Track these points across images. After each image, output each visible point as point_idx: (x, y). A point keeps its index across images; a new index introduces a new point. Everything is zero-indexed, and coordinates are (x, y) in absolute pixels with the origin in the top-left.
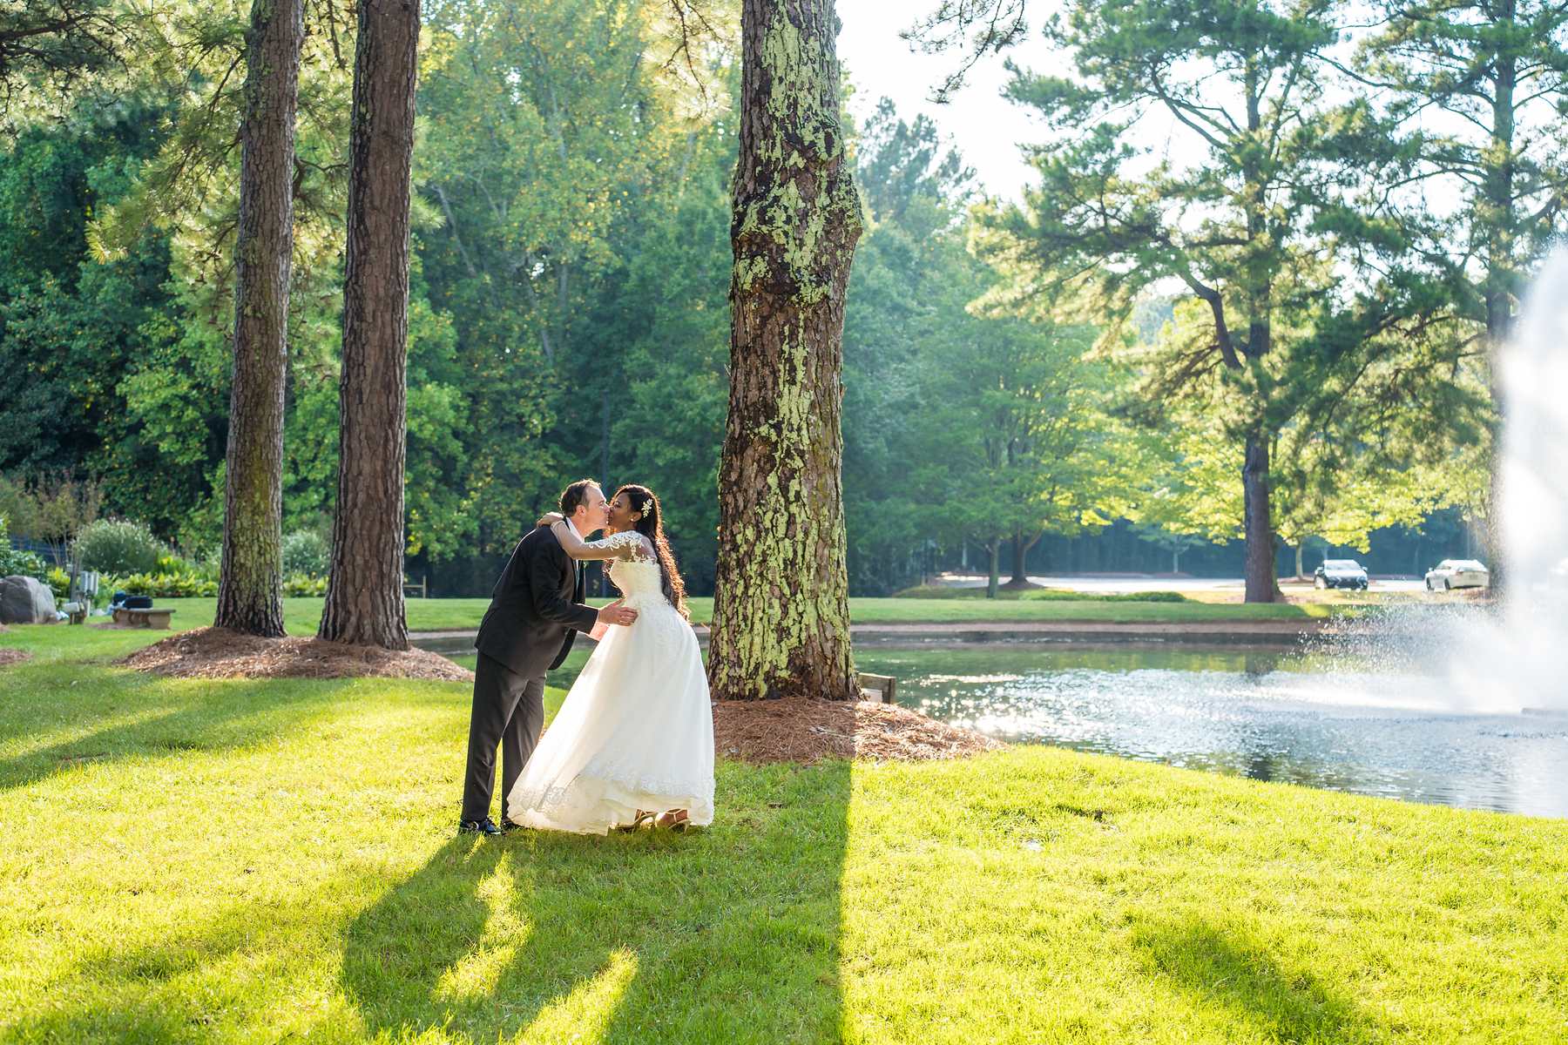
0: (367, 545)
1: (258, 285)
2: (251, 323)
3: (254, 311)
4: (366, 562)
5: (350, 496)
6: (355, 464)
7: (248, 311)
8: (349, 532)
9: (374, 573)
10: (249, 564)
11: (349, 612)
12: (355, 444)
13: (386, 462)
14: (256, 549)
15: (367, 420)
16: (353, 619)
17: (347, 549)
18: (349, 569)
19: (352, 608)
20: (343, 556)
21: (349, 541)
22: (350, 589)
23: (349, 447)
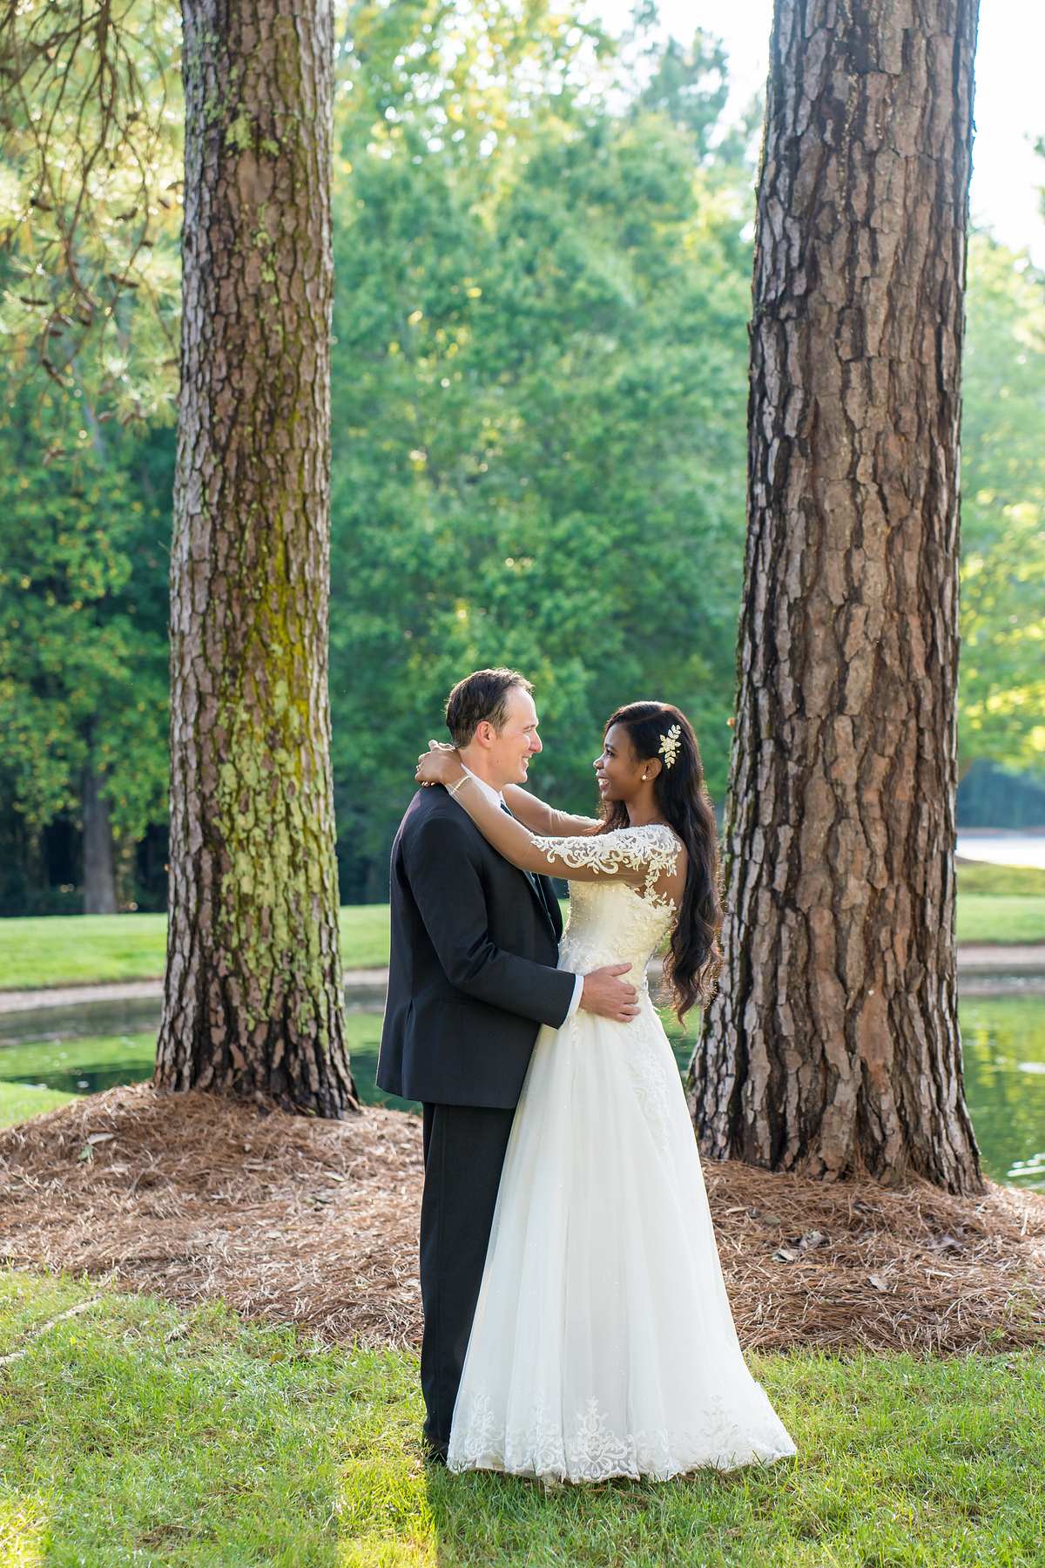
0: (879, 839)
1: (264, 53)
2: (247, 169)
3: (257, 134)
4: (878, 895)
5: (819, 676)
6: (834, 567)
7: (239, 132)
8: (819, 794)
9: (903, 933)
10: (267, 897)
11: (826, 1068)
12: (836, 498)
13: (928, 558)
14: (284, 849)
15: (878, 417)
16: (845, 1094)
17: (812, 857)
18: (821, 923)
19: (838, 1055)
20: (794, 878)
21: (817, 830)
22: (827, 989)
23: (813, 510)
